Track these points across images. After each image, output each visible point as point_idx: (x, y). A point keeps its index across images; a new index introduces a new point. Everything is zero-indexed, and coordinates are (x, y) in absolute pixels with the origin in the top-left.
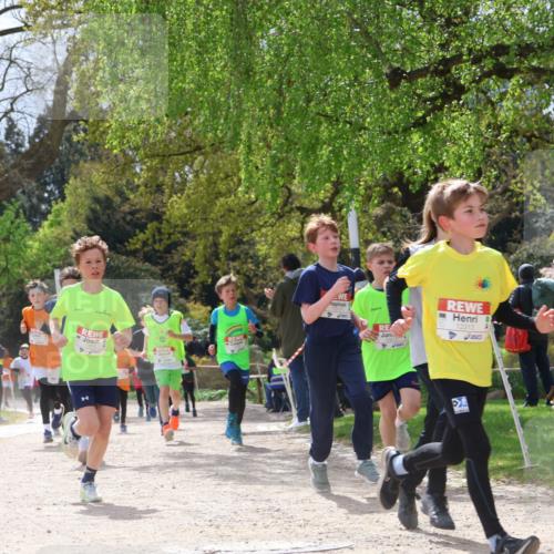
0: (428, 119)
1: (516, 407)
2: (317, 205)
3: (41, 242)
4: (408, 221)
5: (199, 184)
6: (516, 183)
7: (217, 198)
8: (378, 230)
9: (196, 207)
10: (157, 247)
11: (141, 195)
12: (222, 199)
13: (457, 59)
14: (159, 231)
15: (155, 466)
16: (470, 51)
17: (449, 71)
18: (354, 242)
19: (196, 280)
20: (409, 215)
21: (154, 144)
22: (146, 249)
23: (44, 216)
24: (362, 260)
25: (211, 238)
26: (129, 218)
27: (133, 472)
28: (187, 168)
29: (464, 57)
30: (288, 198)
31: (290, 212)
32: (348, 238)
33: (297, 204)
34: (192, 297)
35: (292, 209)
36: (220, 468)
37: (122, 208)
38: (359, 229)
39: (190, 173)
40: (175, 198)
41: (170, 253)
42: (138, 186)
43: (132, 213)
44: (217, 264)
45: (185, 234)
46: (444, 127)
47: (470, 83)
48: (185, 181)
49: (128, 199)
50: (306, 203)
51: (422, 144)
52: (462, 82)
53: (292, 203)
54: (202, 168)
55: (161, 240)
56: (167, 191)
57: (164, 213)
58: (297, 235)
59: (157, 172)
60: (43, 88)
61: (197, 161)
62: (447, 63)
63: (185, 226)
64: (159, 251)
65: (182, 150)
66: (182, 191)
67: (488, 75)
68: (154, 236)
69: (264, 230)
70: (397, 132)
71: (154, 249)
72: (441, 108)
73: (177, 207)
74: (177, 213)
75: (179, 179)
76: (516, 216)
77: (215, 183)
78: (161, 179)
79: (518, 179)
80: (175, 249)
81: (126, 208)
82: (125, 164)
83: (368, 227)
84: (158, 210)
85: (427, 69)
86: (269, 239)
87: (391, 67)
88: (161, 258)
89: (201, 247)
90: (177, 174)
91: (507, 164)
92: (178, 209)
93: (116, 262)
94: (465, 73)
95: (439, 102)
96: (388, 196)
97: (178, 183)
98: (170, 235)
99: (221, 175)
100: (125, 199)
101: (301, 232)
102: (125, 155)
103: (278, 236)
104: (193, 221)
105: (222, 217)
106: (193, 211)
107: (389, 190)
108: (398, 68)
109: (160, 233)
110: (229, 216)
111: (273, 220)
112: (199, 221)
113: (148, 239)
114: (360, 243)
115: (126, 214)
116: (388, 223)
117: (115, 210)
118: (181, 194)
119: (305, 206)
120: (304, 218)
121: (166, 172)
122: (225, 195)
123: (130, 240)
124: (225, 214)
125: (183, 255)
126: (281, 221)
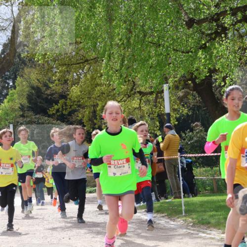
0: (207, 44)
2: (148, 90)
3: (3, 110)
4: (195, 99)
5: (87, 79)
7: (96, 87)
8: (180, 103)
9: (85, 92)
10: (64, 112)
11: (56, 85)
12: (98, 88)
13: (224, 13)
14: (65, 103)
15: (60, 227)
16: (231, 9)
17: (219, 19)
18: (167, 110)
20: (197, 96)
21: (64, 59)
22: (58, 114)
23: (5, 96)
24: (172, 119)
25: (92, 108)
26: (50, 97)
27: (50, 231)
28: (81, 71)
29: (228, 12)
30: (134, 86)
31: (134, 94)
32: (164, 108)
33: (138, 90)
35: (135, 92)
36: (95, 229)
37: (46, 92)
38: (170, 103)
39: (83, 74)
40: (74, 87)
41: (71, 116)
42: (55, 80)
43: (52, 95)
44: (95, 121)
45: (79, 106)
46: (215, 48)
47: (230, 26)
48: (79, 78)
49: (50, 88)
50: (143, 89)
51: (204, 58)
52: (226, 25)
53: (135, 90)
54: (89, 71)
55: (66, 109)
56: (69, 83)
57: (68, 95)
58: (138, 106)
59: (65, 73)
60: (6, 29)
61: (86, 67)
62: (218, 15)
63: (79, 101)
64: (65, 115)
65: (78, 62)
66: (78, 83)
67: (240, 21)
68: (63, 107)
70: (192, 52)
71: (62, 114)
72: (214, 39)
73: (75, 91)
74: (75, 95)
75: (76, 77)
77: (95, 79)
78: (67, 77)
80: (74, 113)
81: (48, 92)
82: (48, 69)
83: (175, 102)
84: (65, 93)
85: (207, 18)
87: (188, 17)
88: (66, 118)
89: (87, 113)
90: (75, 74)
92: (76, 92)
93: (42, 120)
94: (227, 21)
95: (213, 36)
96: (186, 86)
97: (75, 79)
98: (71, 106)
99: (99, 75)
100: (48, 87)
101: (140, 105)
102: (48, 64)
103: (128, 107)
104: (83, 99)
105: (98, 96)
106: (83, 94)
107: (187, 83)
108: (192, 18)
109: (66, 105)
110: (102, 96)
111: (125, 98)
112: (86, 99)
113: (59, 108)
114: (171, 110)
115: (48, 95)
116: (185, 100)
117: (42, 93)
118: (78, 85)
119: (142, 91)
120: (141, 97)
121: (70, 73)
122: (101, 85)
123: (50, 109)
124: (100, 95)
125: (78, 116)
126: (129, 99)
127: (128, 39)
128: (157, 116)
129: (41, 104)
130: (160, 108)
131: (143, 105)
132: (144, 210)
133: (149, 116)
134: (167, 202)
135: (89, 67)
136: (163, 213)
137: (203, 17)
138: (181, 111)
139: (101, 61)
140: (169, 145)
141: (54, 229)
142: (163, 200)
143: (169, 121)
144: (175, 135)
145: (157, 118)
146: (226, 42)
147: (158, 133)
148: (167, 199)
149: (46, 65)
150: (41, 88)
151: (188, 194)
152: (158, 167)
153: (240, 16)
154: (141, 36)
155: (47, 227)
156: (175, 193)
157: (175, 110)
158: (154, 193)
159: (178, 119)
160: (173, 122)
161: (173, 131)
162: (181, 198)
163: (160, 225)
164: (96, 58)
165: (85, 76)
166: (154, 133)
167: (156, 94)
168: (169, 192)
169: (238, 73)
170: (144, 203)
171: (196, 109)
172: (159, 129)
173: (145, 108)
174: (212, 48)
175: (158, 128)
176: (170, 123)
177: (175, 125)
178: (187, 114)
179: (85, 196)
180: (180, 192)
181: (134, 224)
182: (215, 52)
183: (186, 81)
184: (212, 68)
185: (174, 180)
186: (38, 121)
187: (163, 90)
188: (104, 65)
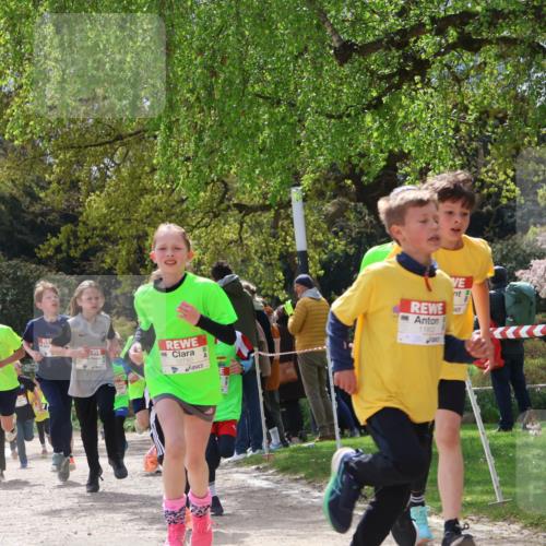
0: (384, 100)
1: (488, 432)
2: (258, 201)
4: (363, 218)
5: (121, 179)
6: (487, 172)
7: (142, 195)
8: (329, 229)
9: (117, 207)
10: (72, 253)
11: (53, 193)
12: (147, 197)
13: (419, 29)
14: (74, 233)
15: (68, 509)
16: (433, 20)
17: (407, 43)
18: (300, 244)
19: (118, 292)
20: (366, 211)
21: (68, 134)
22: (59, 256)
24: (311, 264)
25: (135, 243)
26: (40, 219)
27: (46, 517)
28: (106, 161)
29: (428, 27)
30: (225, 193)
31: (226, 210)
32: (294, 239)
33: (235, 200)
34: (114, 311)
35: (229, 207)
36: (145, 510)
37: (32, 209)
38: (307, 228)
39: (113, 167)
40: (93, 197)
41: (88, 260)
42: (50, 183)
43: (44, 214)
45: (106, 238)
46: (401, 106)
47: (435, 57)
48: (104, 176)
49: (40, 199)
50: (245, 200)
51: (377, 129)
53: (229, 200)
54: (124, 160)
55: (76, 246)
56: (83, 188)
58: (235, 237)
59: (71, 166)
61: (117, 153)
62: (403, 33)
63: (105, 228)
64: (74, 258)
65: (100, 140)
66: (101, 188)
68: (68, 241)
69: (197, 232)
70: (349, 116)
71: (68, 255)
72: (399, 87)
73: (95, 206)
74: (95, 214)
75: (98, 175)
76: (488, 211)
77: (140, 178)
78: (77, 174)
79: (489, 166)
80: (94, 255)
81: (37, 208)
82: (34, 157)
83: (317, 227)
84: (73, 210)
85: (381, 41)
86: (203, 241)
87: (340, 40)
88: (77, 266)
89: (124, 253)
90: (95, 168)
91: (476, 150)
92: (97, 208)
93: (24, 271)
94: (426, 44)
95: (396, 80)
96: (340, 190)
97: (95, 178)
98: (87, 239)
99: (146, 168)
100: (35, 198)
101: (239, 233)
102: (35, 147)
103: (213, 239)
104: (113, 222)
105: (147, 217)
106: (114, 211)
107: (342, 184)
108: (349, 41)
109: (76, 237)
110: (156, 216)
111: (207, 220)
112: (121, 222)
113: (61, 245)
114: (308, 245)
115: (36, 216)
116: (340, 221)
117: (24, 211)
118: (101, 192)
119: (244, 202)
120: (243, 217)
121: (82, 166)
122: (152, 191)
123: (41, 246)
124: (151, 214)
125: (103, 262)
126: (216, 221)
127: (210, 90)
128: (279, 259)
129: (20, 236)
130: (285, 241)
131: (246, 235)
132: (254, 467)
133: (261, 258)
134: (306, 448)
135: (125, 151)
136: (296, 472)
137: (371, 39)
138: (331, 246)
139: (152, 139)
140: (304, 322)
141: (54, 513)
142: (295, 444)
143: (305, 270)
144: (319, 300)
145: (279, 264)
146: (425, 93)
147: (282, 295)
148: (304, 440)
149: (29, 147)
150: (21, 199)
151: (352, 430)
152: (284, 372)
153: (453, 34)
154: (238, 82)
155: (39, 508)
156: (322, 428)
157: (317, 244)
158: (276, 428)
159: (324, 265)
160: (315, 270)
161: (315, 292)
162: (334, 438)
163: (289, 500)
164: (139, 132)
165: (118, 171)
166: (273, 297)
167: (276, 211)
168: (309, 425)
169: (453, 160)
170: (254, 451)
171: (364, 240)
172: (285, 287)
173: (252, 241)
174: (394, 108)
175: (281, 285)
176: (306, 272)
177: (319, 278)
178: (344, 251)
179: (124, 437)
180: (333, 425)
181: (233, 498)
182: (401, 114)
183: (339, 180)
184: (396, 150)
185: (320, 399)
186: (15, 273)
187: (290, 201)
188: (158, 148)
